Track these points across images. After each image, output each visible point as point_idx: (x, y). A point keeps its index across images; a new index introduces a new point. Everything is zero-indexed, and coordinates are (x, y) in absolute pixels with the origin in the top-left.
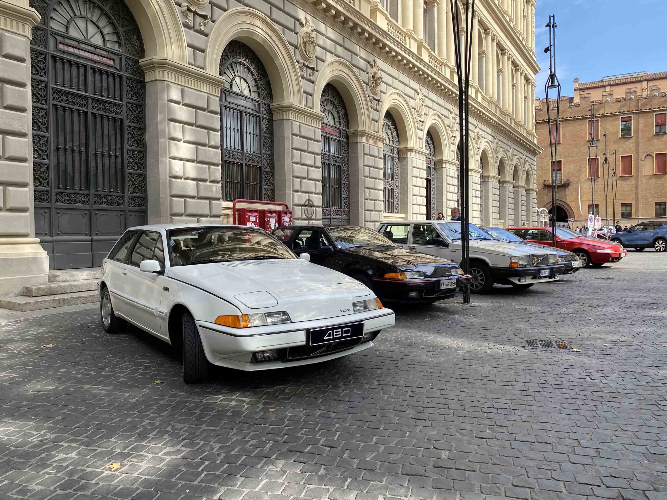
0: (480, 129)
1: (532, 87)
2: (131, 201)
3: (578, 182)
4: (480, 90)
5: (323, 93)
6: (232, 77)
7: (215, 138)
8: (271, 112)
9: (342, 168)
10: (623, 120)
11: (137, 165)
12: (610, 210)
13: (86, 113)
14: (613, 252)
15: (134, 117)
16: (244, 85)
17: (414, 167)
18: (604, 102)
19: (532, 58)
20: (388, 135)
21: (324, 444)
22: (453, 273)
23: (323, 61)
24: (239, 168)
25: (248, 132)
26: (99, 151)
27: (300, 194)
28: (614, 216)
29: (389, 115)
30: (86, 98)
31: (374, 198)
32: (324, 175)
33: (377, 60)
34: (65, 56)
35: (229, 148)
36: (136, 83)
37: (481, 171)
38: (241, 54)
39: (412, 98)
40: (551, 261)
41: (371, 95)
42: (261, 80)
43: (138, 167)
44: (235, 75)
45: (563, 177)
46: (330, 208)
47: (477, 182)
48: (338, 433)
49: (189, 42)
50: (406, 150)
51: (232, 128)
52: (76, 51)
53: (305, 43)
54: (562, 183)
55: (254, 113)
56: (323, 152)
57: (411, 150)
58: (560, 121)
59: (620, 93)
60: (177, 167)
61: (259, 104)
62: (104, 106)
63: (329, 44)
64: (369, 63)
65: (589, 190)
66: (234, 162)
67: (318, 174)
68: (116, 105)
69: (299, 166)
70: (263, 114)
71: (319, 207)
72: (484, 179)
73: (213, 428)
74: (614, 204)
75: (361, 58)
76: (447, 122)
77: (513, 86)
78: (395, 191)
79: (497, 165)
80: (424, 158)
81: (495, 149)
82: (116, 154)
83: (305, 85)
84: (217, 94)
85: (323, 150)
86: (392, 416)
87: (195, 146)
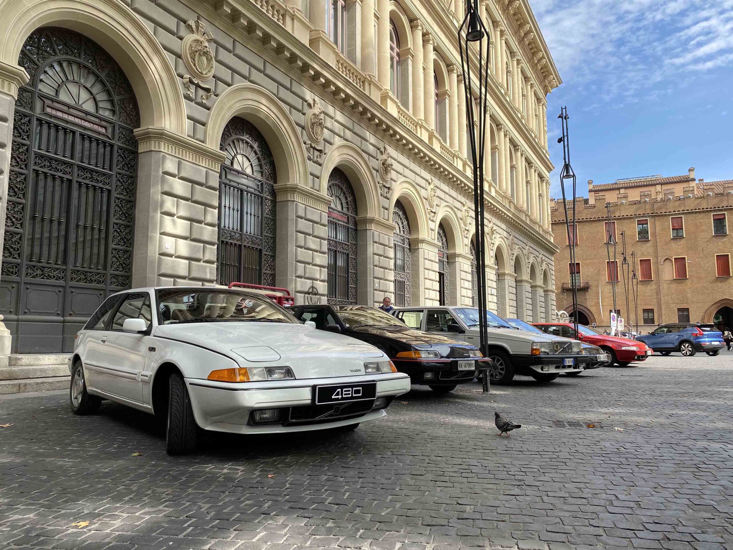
0: (494, 224)
1: (546, 185)
2: (113, 280)
3: (597, 286)
4: (493, 184)
5: (330, 177)
6: (233, 155)
7: (212, 215)
8: (275, 193)
9: (350, 256)
10: (640, 223)
11: (123, 240)
12: (632, 316)
13: (70, 181)
14: (638, 349)
15: (123, 189)
16: (247, 164)
17: (426, 259)
18: (619, 204)
19: (546, 156)
20: (398, 225)
21: (332, 502)
22: (471, 355)
23: (331, 144)
24: (237, 249)
25: (249, 212)
26: (81, 223)
27: (303, 280)
28: (637, 323)
29: (399, 204)
30: (71, 165)
31: (384, 289)
32: (330, 262)
33: (387, 147)
34: (52, 120)
35: (227, 228)
36: (129, 153)
37: (497, 267)
38: (245, 131)
39: (423, 188)
40: (575, 350)
41: (381, 182)
42: (265, 159)
43: (125, 242)
44: (237, 153)
45: (582, 280)
46: (336, 297)
47: (492, 279)
48: (348, 494)
49: (190, 114)
50: (418, 241)
51: (231, 206)
52: (65, 116)
53: (313, 124)
54: (582, 286)
55: (256, 192)
56: (330, 238)
57: (423, 241)
58: (577, 222)
59: (634, 195)
60: (169, 244)
61: (262, 184)
62: (91, 175)
63: (337, 127)
64: (379, 149)
65: (610, 295)
66: (231, 243)
67: (323, 259)
68: (104, 175)
69: (303, 250)
70: (266, 195)
71: (323, 295)
72: (500, 277)
73: (201, 491)
74: (636, 311)
75: (371, 144)
76: (459, 214)
77: (527, 182)
78: (406, 283)
79: (513, 263)
80: (436, 250)
81: (510, 245)
82: (100, 227)
83: (312, 167)
84: (216, 170)
85: (330, 235)
86: (408, 479)
87: (189, 222)
